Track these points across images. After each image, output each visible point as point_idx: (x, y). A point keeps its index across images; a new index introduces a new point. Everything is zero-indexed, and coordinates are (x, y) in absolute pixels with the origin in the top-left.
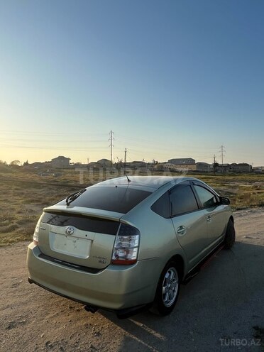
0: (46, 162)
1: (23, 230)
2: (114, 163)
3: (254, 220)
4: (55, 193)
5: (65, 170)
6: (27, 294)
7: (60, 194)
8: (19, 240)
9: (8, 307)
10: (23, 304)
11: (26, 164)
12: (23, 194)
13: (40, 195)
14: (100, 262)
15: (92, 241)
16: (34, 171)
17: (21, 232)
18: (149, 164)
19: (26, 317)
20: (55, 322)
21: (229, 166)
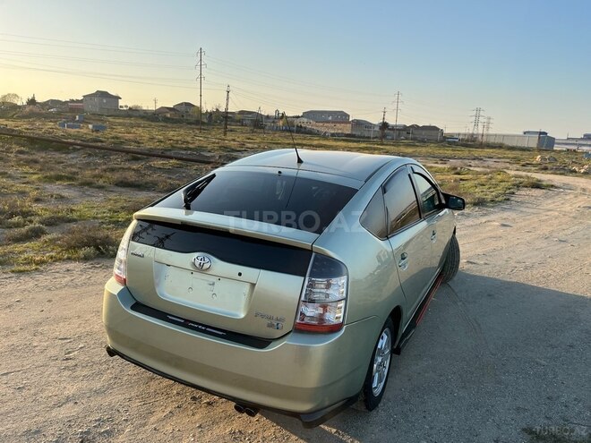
0: (72, 101)
1: (59, 239)
2: (204, 110)
3: (471, 230)
4: (100, 165)
5: (110, 119)
6: (100, 373)
7: (111, 165)
8: (55, 260)
9: (68, 399)
10: (97, 392)
11: (32, 102)
12: (36, 162)
13: (71, 166)
14: (270, 325)
15: (253, 285)
16: (48, 117)
17: (53, 241)
18: (268, 117)
19: (110, 420)
20: (169, 428)
21: (405, 128)
